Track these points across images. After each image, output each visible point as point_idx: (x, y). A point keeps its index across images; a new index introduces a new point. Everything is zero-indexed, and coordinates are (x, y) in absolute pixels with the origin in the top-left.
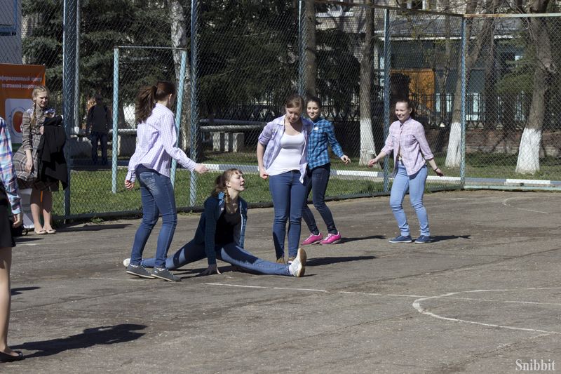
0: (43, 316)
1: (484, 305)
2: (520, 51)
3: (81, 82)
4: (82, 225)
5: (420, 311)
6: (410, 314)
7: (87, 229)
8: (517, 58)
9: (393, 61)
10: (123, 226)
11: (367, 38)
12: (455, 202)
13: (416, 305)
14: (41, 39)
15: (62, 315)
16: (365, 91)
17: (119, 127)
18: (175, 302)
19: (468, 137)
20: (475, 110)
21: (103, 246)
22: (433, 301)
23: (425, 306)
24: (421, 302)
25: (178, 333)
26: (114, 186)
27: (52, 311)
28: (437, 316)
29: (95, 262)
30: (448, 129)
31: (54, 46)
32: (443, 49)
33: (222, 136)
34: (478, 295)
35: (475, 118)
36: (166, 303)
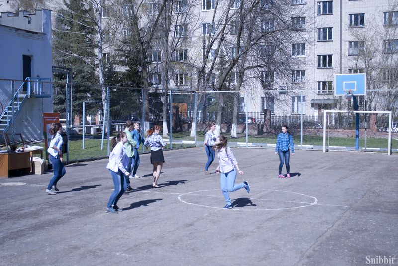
0: (58, 205)
1: (201, 197)
2: (214, 98)
3: (73, 109)
4: (72, 164)
5: (180, 200)
6: (177, 202)
7: (74, 166)
8: (213, 100)
9: (174, 101)
10: (85, 164)
11: (165, 95)
12: (193, 152)
13: (179, 198)
14: (60, 96)
15: (64, 204)
16: (164, 113)
17: (85, 124)
18: (102, 198)
19: (197, 126)
20: (200, 116)
21: (79, 173)
22: (184, 196)
23: (182, 198)
24: (181, 197)
25: (102, 211)
26: (83, 146)
27: (61, 203)
28: (186, 203)
29: (76, 181)
30: (191, 123)
31: (64, 98)
32: (189, 97)
33: (119, 127)
34: (198, 193)
35: (200, 119)
36: (99, 198)
